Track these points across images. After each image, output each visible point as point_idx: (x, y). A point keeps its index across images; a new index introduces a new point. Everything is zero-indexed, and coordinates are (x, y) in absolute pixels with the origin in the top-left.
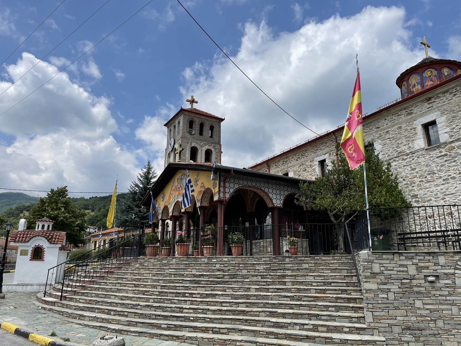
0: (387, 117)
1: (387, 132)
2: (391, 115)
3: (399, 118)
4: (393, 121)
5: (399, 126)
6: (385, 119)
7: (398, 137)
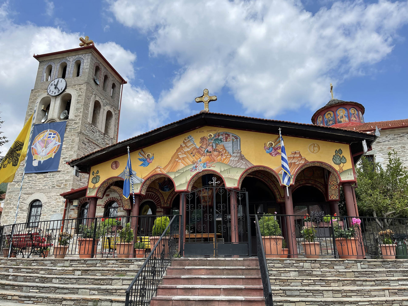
0: (389, 135)
1: (389, 148)
2: (393, 134)
3: (402, 139)
4: (396, 140)
5: (403, 146)
6: (387, 137)
7: (402, 154)
